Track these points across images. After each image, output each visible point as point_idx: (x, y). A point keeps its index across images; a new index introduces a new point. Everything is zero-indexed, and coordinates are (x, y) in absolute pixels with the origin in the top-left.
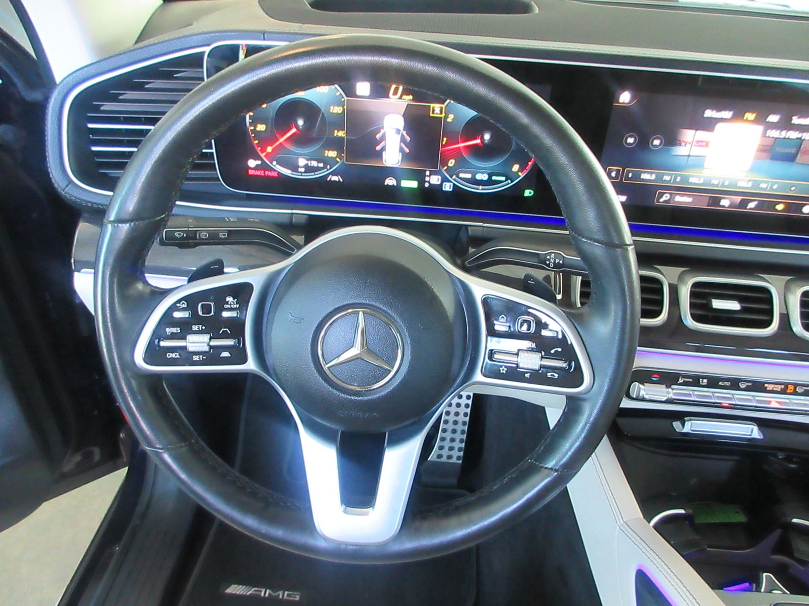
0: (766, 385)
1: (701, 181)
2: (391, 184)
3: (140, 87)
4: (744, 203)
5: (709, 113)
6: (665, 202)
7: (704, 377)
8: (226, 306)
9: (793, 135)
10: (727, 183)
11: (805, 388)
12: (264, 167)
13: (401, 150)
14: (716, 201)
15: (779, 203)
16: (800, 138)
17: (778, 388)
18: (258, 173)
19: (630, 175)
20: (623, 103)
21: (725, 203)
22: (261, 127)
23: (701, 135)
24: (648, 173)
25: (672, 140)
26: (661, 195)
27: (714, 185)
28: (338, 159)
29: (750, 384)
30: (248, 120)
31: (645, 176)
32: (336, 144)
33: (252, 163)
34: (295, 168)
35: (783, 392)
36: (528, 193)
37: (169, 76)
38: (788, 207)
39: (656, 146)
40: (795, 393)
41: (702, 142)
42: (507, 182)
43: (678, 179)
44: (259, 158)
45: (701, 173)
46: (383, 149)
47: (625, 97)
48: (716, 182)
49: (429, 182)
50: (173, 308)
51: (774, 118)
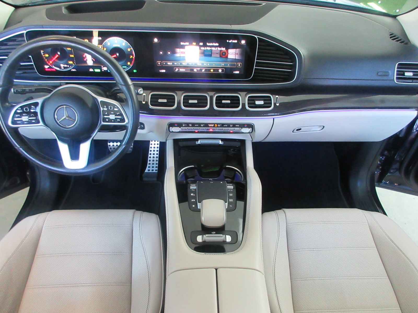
0: (209, 125)
1: (186, 64)
2: (92, 71)
3: (6, 45)
4: (201, 70)
5: (182, 43)
6: (177, 71)
7: (190, 124)
8: (32, 108)
9: (209, 48)
10: (194, 64)
11: (220, 125)
12: (50, 68)
13: (92, 60)
14: (192, 70)
15: (211, 69)
16: (211, 49)
17: (213, 125)
18: (49, 70)
19: (164, 64)
20: (156, 42)
21: (195, 70)
22: (47, 55)
23: (182, 50)
24: (169, 62)
25: (174, 52)
26: (175, 69)
27: (190, 65)
28: (73, 64)
29: (204, 125)
30: (42, 53)
31: (169, 64)
32: (72, 59)
33: (46, 67)
34: (60, 68)
35: (214, 126)
36: (135, 71)
37: (14, 41)
38: (214, 70)
39: (169, 54)
40: (218, 127)
41: (183, 52)
42: (127, 68)
43: (179, 64)
44: (48, 65)
45: (185, 61)
46: (87, 60)
47: (156, 40)
48: (191, 64)
49: (103, 69)
50: (17, 109)
51: (201, 44)
